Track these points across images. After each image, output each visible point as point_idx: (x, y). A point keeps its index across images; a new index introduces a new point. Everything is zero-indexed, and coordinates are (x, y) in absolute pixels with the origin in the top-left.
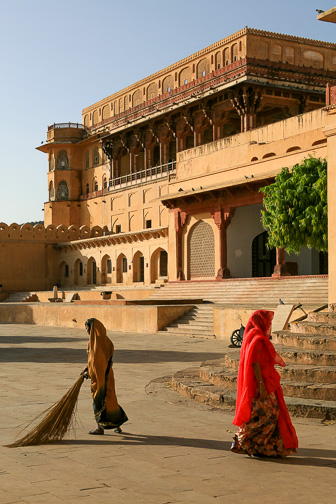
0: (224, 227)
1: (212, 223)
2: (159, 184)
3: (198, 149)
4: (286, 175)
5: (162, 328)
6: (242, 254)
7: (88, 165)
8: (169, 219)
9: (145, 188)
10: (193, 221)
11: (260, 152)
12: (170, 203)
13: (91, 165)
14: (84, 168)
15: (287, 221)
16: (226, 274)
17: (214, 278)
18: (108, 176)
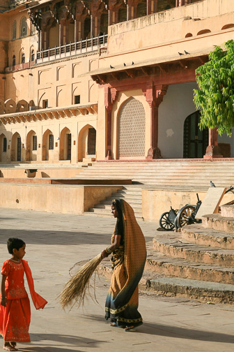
0: (155, 105)
1: (143, 101)
2: (89, 58)
3: (130, 23)
4: (220, 54)
5: (88, 209)
6: (173, 133)
7: (14, 36)
8: (98, 95)
9: (74, 61)
10: (124, 97)
11: (194, 28)
12: (100, 78)
13: (18, 36)
14: (11, 38)
15: (221, 101)
16: (157, 154)
17: (144, 158)
18: (36, 48)
